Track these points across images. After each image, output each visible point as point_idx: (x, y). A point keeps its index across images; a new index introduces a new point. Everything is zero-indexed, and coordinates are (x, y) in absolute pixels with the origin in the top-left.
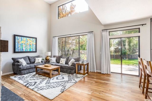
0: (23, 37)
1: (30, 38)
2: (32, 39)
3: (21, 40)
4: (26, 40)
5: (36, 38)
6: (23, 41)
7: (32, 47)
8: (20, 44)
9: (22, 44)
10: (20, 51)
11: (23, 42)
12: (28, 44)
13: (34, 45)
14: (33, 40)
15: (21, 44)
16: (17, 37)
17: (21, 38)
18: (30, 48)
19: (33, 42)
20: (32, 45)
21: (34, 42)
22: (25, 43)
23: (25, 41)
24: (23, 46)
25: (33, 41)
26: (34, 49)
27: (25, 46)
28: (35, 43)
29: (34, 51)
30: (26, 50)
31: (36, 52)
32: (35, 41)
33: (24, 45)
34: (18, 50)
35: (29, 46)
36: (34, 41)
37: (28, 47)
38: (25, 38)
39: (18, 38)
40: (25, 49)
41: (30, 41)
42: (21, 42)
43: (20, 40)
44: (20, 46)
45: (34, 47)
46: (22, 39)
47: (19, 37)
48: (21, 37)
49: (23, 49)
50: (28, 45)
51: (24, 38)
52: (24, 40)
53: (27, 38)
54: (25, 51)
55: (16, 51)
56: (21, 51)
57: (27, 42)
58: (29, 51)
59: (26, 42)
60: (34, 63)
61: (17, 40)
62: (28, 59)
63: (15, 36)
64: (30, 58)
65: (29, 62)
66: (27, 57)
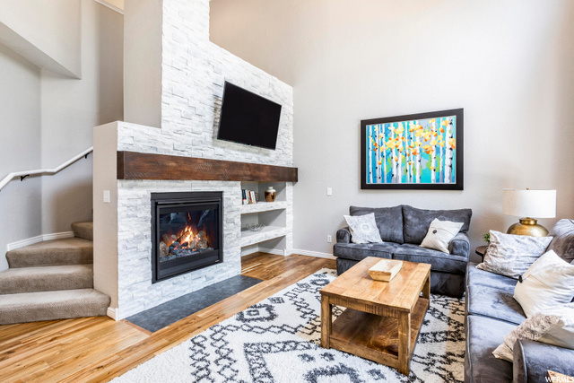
0: (392, 124)
2: (434, 125)
3: (386, 136)
4: (404, 132)
5: (459, 114)
6: (392, 137)
7: (437, 164)
8: (382, 153)
9: (388, 154)
10: (383, 181)
11: (392, 144)
12: (412, 151)
13: (448, 151)
14: (442, 123)
15: (385, 154)
16: (371, 126)
17: (386, 129)
18: (424, 167)
19: (440, 136)
20: (433, 154)
21: (448, 135)
22: (401, 147)
23: (401, 136)
24: (394, 160)
25: (443, 131)
26: (447, 174)
27: (400, 162)
28: (450, 142)
29: (447, 181)
30: (404, 179)
31: (458, 186)
32: (451, 130)
33: (397, 155)
34: (375, 177)
35: (418, 158)
36: (449, 127)
37: (412, 162)
38: (400, 123)
39: (374, 132)
40: (400, 174)
41: (423, 134)
42: (384, 146)
43: (383, 135)
44: (383, 161)
45: (448, 162)
46: (387, 132)
47: (376, 126)
48: (383, 125)
49: (394, 173)
50: (415, 154)
51: (397, 127)
52: (395, 135)
53: (412, 122)
54: (400, 182)
55: (369, 180)
56: (386, 183)
57: (409, 143)
58: (418, 182)
59: (404, 143)
60: (418, 242)
61: (371, 139)
62: (401, 218)
63: (364, 124)
64: (409, 217)
65: (399, 233)
66: (400, 209)
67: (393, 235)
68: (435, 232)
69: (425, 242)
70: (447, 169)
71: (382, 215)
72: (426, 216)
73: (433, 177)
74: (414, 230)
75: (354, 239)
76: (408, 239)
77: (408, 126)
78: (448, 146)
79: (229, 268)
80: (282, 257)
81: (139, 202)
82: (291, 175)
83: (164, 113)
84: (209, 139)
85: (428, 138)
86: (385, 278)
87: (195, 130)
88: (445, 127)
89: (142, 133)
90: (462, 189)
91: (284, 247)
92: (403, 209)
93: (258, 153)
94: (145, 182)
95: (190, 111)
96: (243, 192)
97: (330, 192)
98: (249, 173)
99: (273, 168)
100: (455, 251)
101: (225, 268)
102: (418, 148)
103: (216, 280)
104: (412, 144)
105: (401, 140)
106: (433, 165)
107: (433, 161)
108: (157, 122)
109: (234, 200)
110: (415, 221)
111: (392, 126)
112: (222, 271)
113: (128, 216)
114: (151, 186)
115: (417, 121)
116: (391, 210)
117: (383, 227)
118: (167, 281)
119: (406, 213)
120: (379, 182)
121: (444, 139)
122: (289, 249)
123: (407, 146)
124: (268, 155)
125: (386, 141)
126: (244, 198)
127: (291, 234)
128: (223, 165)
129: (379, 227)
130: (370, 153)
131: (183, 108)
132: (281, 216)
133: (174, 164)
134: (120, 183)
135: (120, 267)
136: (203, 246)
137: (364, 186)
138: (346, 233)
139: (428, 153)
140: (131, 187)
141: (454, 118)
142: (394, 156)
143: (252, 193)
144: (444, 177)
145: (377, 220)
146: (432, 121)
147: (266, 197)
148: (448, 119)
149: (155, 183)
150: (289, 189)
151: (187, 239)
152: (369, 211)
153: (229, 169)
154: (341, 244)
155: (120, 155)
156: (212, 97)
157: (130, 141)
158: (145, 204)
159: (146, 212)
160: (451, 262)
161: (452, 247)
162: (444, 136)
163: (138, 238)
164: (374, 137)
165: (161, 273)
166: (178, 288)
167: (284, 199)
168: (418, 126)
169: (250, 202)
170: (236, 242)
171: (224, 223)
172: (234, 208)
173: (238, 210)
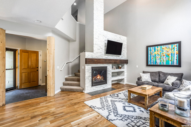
0: (156, 47)
1: (167, 46)
2: (170, 47)
3: (154, 50)
4: (160, 49)
6: (157, 51)
7: (172, 59)
8: (153, 55)
9: (155, 56)
10: (153, 64)
11: (156, 53)
12: (163, 55)
13: (175, 55)
15: (154, 56)
17: (155, 48)
18: (167, 60)
19: (173, 50)
20: (170, 56)
21: (175, 50)
22: (159, 54)
23: (159, 50)
24: (157, 58)
25: (174, 49)
27: (159, 58)
29: (175, 64)
30: (160, 63)
31: (179, 65)
33: (158, 56)
34: (151, 63)
35: (165, 57)
36: (176, 47)
37: (163, 58)
38: (159, 47)
39: (151, 49)
40: (159, 62)
41: (167, 50)
42: (154, 53)
43: (153, 50)
44: (153, 58)
45: (175, 58)
46: (155, 49)
47: (151, 48)
49: (157, 61)
50: (164, 56)
51: (158, 48)
52: (157, 50)
53: (163, 46)
54: (159, 64)
55: (149, 63)
56: (154, 64)
57: (162, 52)
58: (165, 64)
59: (160, 53)
60: (163, 82)
61: (150, 51)
62: (158, 75)
63: (147, 47)
64: (161, 75)
65: (157, 79)
66: (158, 72)
67: (155, 80)
68: (168, 79)
69: (165, 82)
70: (175, 61)
71: (152, 74)
72: (166, 75)
73: (170, 62)
74: (162, 79)
75: (142, 80)
76: (160, 81)
77: (162, 47)
78: (175, 53)
79: (109, 85)
80: (123, 84)
81: (89, 69)
82: (126, 62)
83: (94, 49)
84: (104, 54)
85: (168, 51)
87: (101, 52)
88: (174, 47)
89: (90, 54)
90: (181, 67)
91: (124, 82)
92: (159, 72)
93: (116, 56)
95: (99, 48)
96: (112, 66)
97: (137, 66)
98: (114, 62)
99: (120, 60)
100: (174, 85)
101: (107, 85)
102: (165, 54)
103: (105, 88)
104: (163, 53)
105: (159, 51)
106: (170, 59)
107: (170, 58)
108: (93, 51)
109: (110, 69)
110: (163, 76)
111: (156, 48)
112: (107, 86)
113: (87, 72)
114: (92, 65)
115: (165, 46)
116: (155, 72)
117: (152, 77)
118: (94, 87)
119: (160, 73)
120: (152, 64)
121: (174, 51)
122: (125, 82)
123: (161, 53)
124: (119, 57)
125: (155, 52)
126: (113, 68)
127: (126, 78)
128: (107, 60)
130: (150, 55)
131: (98, 47)
132: (123, 73)
133: (96, 60)
134: (86, 65)
135: (86, 82)
136: (102, 80)
137: (148, 65)
138: (140, 78)
139: (168, 55)
140: (88, 66)
141: (178, 44)
142: (157, 56)
143: (115, 67)
144: (174, 63)
145: (150, 75)
146: (170, 46)
147: (119, 68)
148: (175, 45)
149: (92, 64)
150: (125, 66)
151: (98, 77)
152: (148, 72)
153: (109, 61)
154: (139, 81)
155: (86, 59)
156: (104, 44)
157: (88, 56)
158: (90, 69)
159: (91, 71)
160: (171, 88)
162: (174, 50)
163: (89, 76)
164: (151, 51)
165: (93, 85)
166: (97, 88)
167: (124, 68)
168: (165, 47)
169: (114, 69)
170: (110, 79)
171: (108, 74)
172: (110, 71)
173: (111, 71)
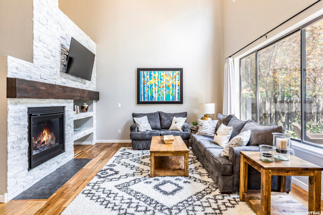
0: (153, 72)
1: (168, 72)
2: (171, 74)
3: (150, 77)
4: (158, 76)
5: (181, 70)
6: (153, 78)
7: (173, 92)
8: (148, 86)
9: (151, 87)
10: (148, 100)
11: (152, 81)
12: (162, 86)
13: (177, 86)
14: (175, 74)
16: (142, 72)
17: (150, 74)
18: (167, 93)
19: (174, 80)
20: (171, 87)
21: (177, 79)
22: (157, 83)
23: (157, 78)
24: (154, 89)
25: (175, 77)
26: (177, 97)
27: (156, 90)
28: (178, 83)
29: (177, 100)
30: (158, 98)
31: (181, 102)
32: (178, 77)
33: (155, 87)
34: (144, 98)
35: (164, 89)
36: (177, 76)
37: (162, 91)
38: (157, 72)
39: (144, 75)
40: (156, 97)
41: (167, 78)
42: (149, 82)
43: (148, 77)
44: (148, 90)
45: (177, 91)
46: (151, 75)
47: (145, 72)
48: (149, 72)
49: (154, 96)
50: (163, 87)
51: (155, 73)
53: (162, 72)
54: (156, 100)
55: (141, 99)
56: (150, 101)
58: (164, 100)
59: (158, 82)
60: (168, 128)
61: (142, 78)
62: (159, 118)
63: (139, 70)
64: (163, 117)
65: (159, 125)
66: (158, 113)
67: (156, 126)
68: (176, 123)
69: (171, 128)
70: (177, 95)
71: (150, 116)
72: (170, 116)
73: (171, 98)
74: (166, 123)
75: (140, 130)
76: (163, 127)
77: (160, 74)
78: (177, 84)
79: (68, 156)
80: (91, 146)
81: (21, 114)
82: (95, 96)
83: (35, 52)
84: (59, 73)
85: (169, 80)
86: (171, 142)
87: (52, 66)
88: (176, 76)
89: (23, 65)
90: (183, 104)
91: (92, 140)
92: (160, 113)
93: (81, 82)
94: (25, 100)
95: (49, 53)
96: (74, 106)
97: (119, 105)
98: (79, 95)
99: (90, 92)
100: (185, 130)
101: (66, 155)
102: (164, 84)
103: (62, 164)
104: (162, 83)
105: (157, 80)
106: (171, 93)
107: (171, 90)
108: (30, 59)
109: (71, 114)
110: (165, 118)
111: (153, 73)
112: (65, 157)
113: (15, 125)
114: (28, 103)
115: (164, 72)
116: (154, 114)
117: (151, 122)
119: (161, 115)
120: (146, 100)
121: (175, 81)
122: (95, 141)
123: (160, 83)
124: (85, 83)
125: (150, 80)
126: (74, 110)
127: (95, 131)
128: (68, 90)
129: (149, 123)
130: (142, 85)
131: (45, 50)
132: (91, 119)
133: (43, 88)
134: (9, 100)
136: (53, 143)
137: (139, 102)
138: (135, 127)
139: (169, 87)
140: (16, 104)
141: (179, 72)
142: (154, 88)
143: (78, 107)
144: (175, 98)
145: (149, 119)
146: (171, 72)
147: (83, 109)
148: (177, 72)
150: (94, 104)
151: (45, 139)
152: (144, 115)
153: (71, 92)
154: (133, 133)
155: (7, 78)
156: (60, 45)
157: (15, 71)
158: (24, 116)
159: (25, 122)
160: (185, 135)
161: (184, 128)
162: (176, 79)
163: (20, 140)
164: (144, 77)
165: (33, 163)
166: (43, 172)
167: (92, 110)
168: (165, 74)
169: (77, 113)
170: (71, 136)
171: (66, 126)
172: (70, 117)
173: (72, 118)
